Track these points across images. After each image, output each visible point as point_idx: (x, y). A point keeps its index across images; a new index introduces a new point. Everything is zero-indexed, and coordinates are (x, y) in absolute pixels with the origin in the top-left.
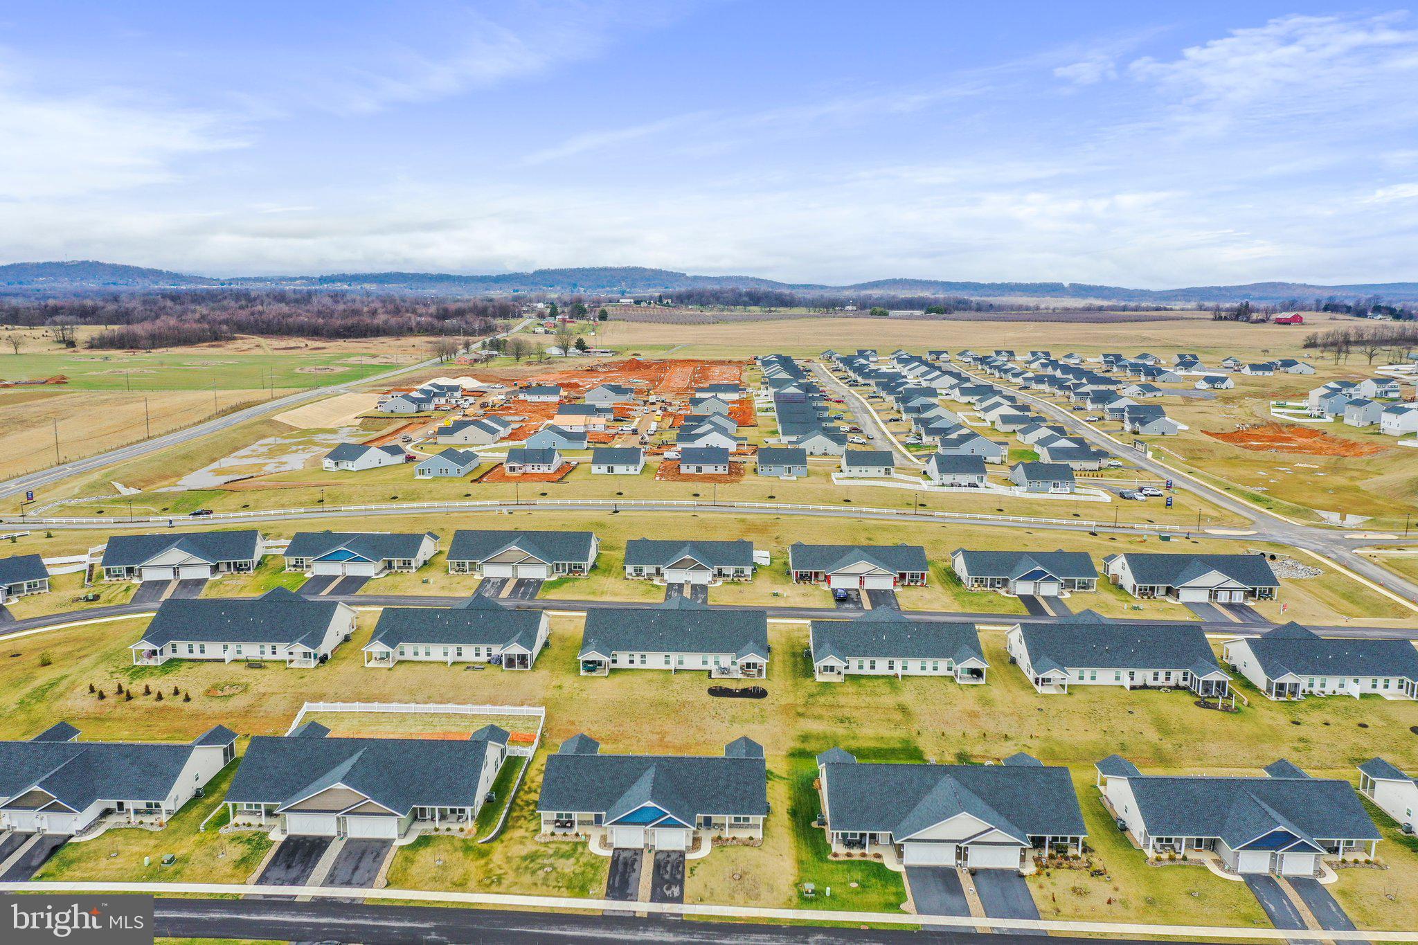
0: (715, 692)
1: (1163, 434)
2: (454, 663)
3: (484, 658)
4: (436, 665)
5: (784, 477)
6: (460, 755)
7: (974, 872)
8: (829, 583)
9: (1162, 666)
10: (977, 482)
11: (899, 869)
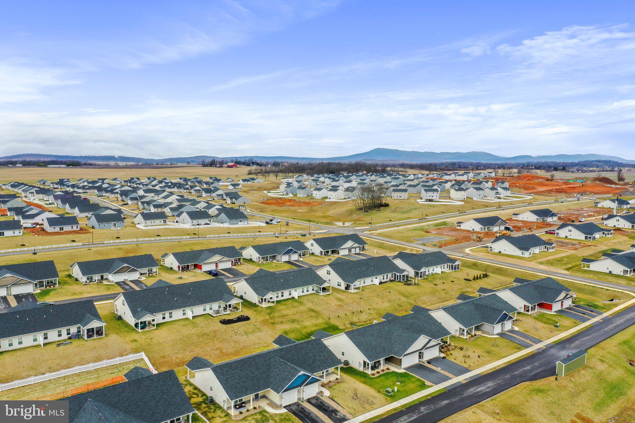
0: (225, 322)
1: (244, 203)
2: (45, 344)
3: (65, 336)
5: (113, 228)
6: (161, 383)
7: (429, 362)
8: (201, 269)
9: (385, 273)
10: (209, 223)
11: (402, 371)
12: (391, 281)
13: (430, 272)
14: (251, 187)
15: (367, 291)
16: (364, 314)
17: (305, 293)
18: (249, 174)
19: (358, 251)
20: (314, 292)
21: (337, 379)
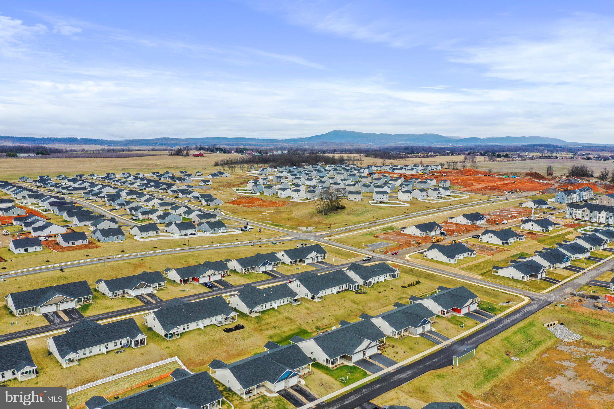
0: (227, 330)
1: (218, 205)
2: (107, 352)
3: (119, 346)
4: (98, 356)
5: (116, 241)
7: (370, 358)
8: (198, 282)
9: (341, 284)
10: (194, 232)
11: (352, 364)
12: (346, 290)
13: (376, 281)
14: (220, 182)
15: (327, 300)
16: (326, 319)
17: (282, 304)
18: (215, 165)
19: (319, 259)
20: (288, 302)
21: (309, 372)
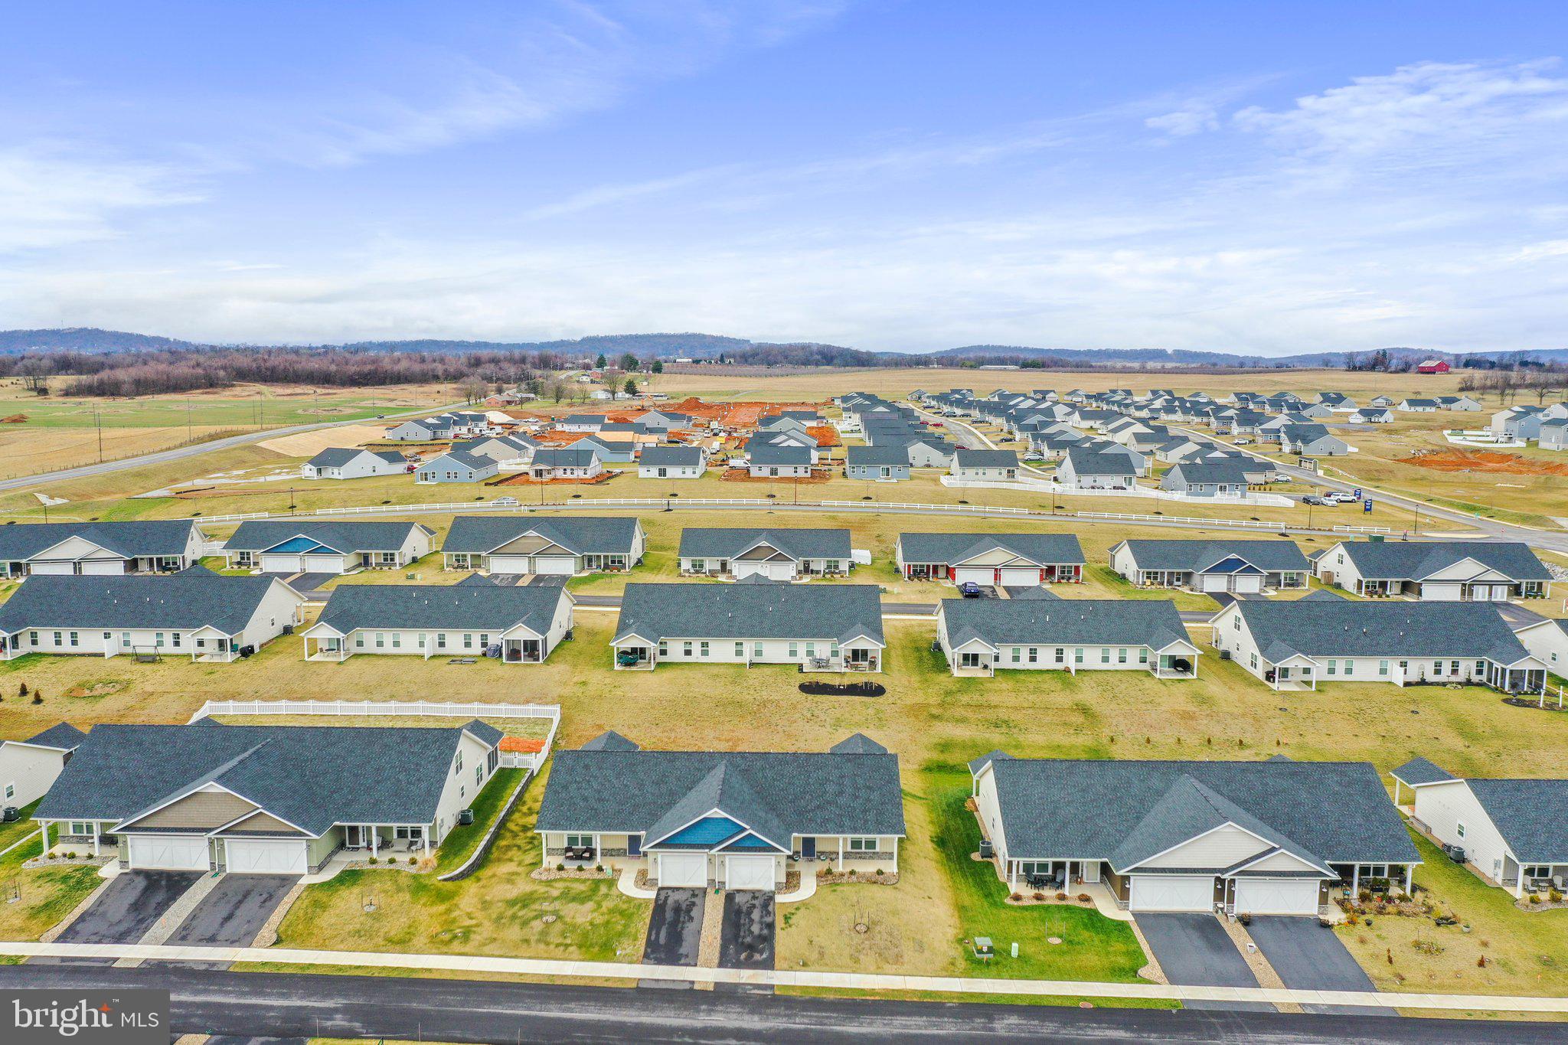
0: (808, 688)
2: (434, 657)
3: (477, 649)
4: (408, 659)
6: (416, 749)
7: (1246, 921)
8: (954, 578)
9: (1447, 652)
11: (1126, 916)
12: (1469, 683)
19: (1501, 595)
21: (880, 872)
